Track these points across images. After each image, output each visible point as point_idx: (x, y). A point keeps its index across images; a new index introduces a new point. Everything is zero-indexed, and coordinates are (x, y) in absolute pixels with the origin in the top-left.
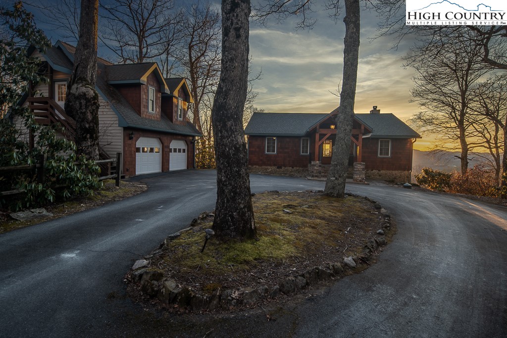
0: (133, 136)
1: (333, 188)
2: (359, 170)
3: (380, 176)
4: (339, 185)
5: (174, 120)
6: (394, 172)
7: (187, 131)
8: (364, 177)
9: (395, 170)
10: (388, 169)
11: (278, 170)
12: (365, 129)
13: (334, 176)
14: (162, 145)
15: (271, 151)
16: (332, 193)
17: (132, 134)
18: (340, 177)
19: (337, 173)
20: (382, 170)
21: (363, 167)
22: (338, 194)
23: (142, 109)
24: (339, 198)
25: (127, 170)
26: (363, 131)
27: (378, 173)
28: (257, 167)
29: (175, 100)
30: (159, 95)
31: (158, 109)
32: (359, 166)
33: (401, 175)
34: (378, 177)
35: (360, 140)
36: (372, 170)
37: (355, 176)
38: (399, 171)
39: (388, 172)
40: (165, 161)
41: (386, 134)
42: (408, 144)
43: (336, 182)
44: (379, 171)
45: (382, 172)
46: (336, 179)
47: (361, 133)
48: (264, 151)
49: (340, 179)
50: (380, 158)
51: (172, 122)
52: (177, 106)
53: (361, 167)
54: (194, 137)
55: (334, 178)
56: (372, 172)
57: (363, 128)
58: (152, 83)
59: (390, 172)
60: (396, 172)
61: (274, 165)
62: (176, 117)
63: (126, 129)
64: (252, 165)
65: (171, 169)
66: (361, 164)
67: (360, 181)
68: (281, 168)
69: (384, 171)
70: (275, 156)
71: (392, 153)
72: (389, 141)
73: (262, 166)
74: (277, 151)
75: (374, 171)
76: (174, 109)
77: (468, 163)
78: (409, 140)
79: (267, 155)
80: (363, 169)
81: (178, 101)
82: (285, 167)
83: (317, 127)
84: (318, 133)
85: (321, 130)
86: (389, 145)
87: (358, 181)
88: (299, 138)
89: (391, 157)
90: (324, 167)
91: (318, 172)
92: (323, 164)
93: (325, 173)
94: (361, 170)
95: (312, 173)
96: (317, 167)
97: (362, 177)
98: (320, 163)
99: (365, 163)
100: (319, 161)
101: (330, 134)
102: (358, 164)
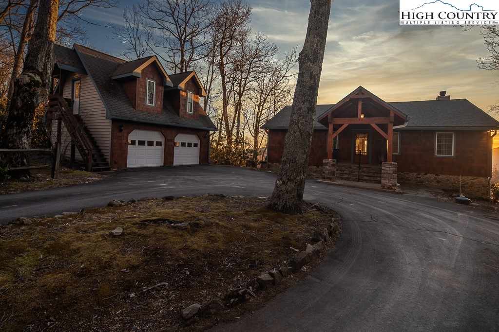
0: (123, 128)
1: (279, 197)
2: (387, 173)
3: (438, 182)
4: (287, 192)
5: (181, 113)
6: (461, 178)
7: (199, 125)
8: (396, 182)
9: (463, 175)
10: (452, 173)
12: (396, 115)
13: (281, 179)
14: (164, 139)
16: (276, 204)
17: (122, 126)
18: (289, 180)
19: (286, 174)
20: (442, 173)
21: (394, 169)
22: (283, 207)
23: (138, 102)
24: (286, 213)
25: (115, 163)
26: (392, 119)
27: (435, 179)
29: (183, 93)
30: (161, 89)
31: (159, 103)
32: (389, 168)
33: (472, 183)
34: (435, 184)
35: (390, 131)
36: (426, 174)
37: (383, 181)
38: (470, 177)
39: (452, 178)
40: (169, 155)
41: (446, 125)
42: (485, 139)
43: (283, 188)
44: (437, 175)
45: (441, 177)
46: (284, 183)
47: (391, 122)
49: (289, 183)
50: (437, 157)
51: (178, 115)
52: (186, 100)
53: (391, 169)
54: (208, 131)
55: (281, 182)
56: (426, 176)
57: (392, 115)
58: (152, 77)
59: (455, 177)
60: (465, 178)
62: (184, 111)
63: (115, 121)
64: (273, 162)
65: (175, 164)
66: (391, 164)
67: (389, 188)
69: (444, 176)
71: (456, 151)
72: (452, 134)
75: (429, 175)
76: (182, 102)
78: (485, 133)
80: (394, 172)
81: (187, 95)
83: (329, 116)
84: (331, 123)
85: (335, 119)
86: (452, 140)
87: (386, 187)
88: (326, 131)
89: (455, 157)
90: (350, 167)
91: (331, 173)
92: (355, 163)
93: (349, 175)
94: (392, 172)
95: (323, 174)
96: (329, 167)
97: (393, 182)
98: (334, 162)
99: (396, 164)
100: (333, 159)
101: (347, 125)
102: (386, 164)
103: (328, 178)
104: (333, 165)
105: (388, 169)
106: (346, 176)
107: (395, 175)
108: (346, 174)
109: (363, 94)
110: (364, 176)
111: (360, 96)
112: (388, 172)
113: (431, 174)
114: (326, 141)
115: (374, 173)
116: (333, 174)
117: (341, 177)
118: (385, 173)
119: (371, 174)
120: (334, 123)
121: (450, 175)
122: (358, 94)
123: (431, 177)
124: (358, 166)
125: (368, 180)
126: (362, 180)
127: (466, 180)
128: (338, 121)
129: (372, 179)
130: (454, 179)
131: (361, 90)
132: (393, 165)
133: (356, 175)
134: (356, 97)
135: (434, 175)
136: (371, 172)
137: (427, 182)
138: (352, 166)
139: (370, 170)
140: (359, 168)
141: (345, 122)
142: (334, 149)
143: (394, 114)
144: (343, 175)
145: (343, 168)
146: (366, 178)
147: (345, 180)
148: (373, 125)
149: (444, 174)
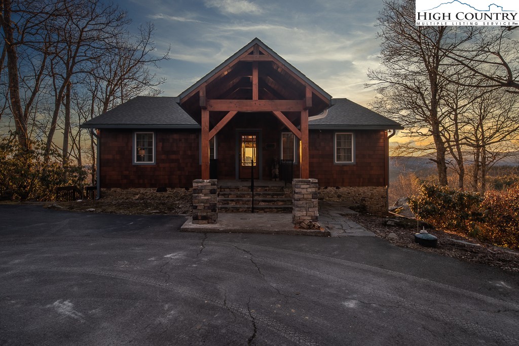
2: (303, 199)
3: (339, 196)
6: (362, 190)
8: (317, 213)
9: (363, 186)
10: (352, 184)
11: (159, 194)
12: (314, 98)
15: (146, 158)
20: (343, 186)
21: (313, 190)
26: (309, 103)
27: (336, 193)
28: (118, 190)
32: (305, 188)
33: (372, 194)
34: (336, 199)
35: (305, 126)
36: (326, 188)
37: (298, 213)
38: (370, 188)
39: (353, 190)
42: (382, 141)
44: (338, 188)
45: (343, 190)
47: (305, 109)
48: (131, 160)
50: (338, 165)
53: (310, 190)
56: (326, 190)
57: (309, 95)
59: (355, 189)
60: (365, 189)
61: (152, 186)
64: (109, 186)
66: (308, 183)
67: (308, 226)
68: (166, 191)
69: (345, 189)
70: (154, 168)
71: (356, 157)
72: (351, 135)
73: (127, 188)
74: (157, 159)
75: (329, 188)
77: (446, 168)
78: (382, 133)
79: (137, 166)
80: (314, 195)
82: (173, 188)
83: (201, 94)
84: (205, 108)
85: (212, 101)
86: (351, 142)
87: (304, 225)
88: (197, 132)
89: (355, 164)
90: (237, 188)
91: (209, 208)
92: (242, 179)
93: (237, 202)
94: (310, 196)
95: (194, 211)
96: (205, 195)
97: (312, 214)
98: (213, 184)
99: (317, 181)
100: (211, 178)
101: (235, 113)
102: (302, 182)
103: (205, 218)
104: (213, 192)
105: (304, 191)
106: (232, 205)
107: (316, 201)
108: (232, 201)
109: (261, 53)
110: (259, 201)
111: (256, 57)
112: (305, 196)
113: (331, 187)
114: (198, 148)
115: (273, 195)
116: (213, 208)
117: (226, 208)
118: (299, 200)
119: (269, 198)
120: (211, 109)
121: (351, 187)
122: (252, 53)
123: (331, 191)
124: (249, 184)
125: (267, 208)
126: (258, 209)
127: (366, 191)
128: (219, 105)
129: (271, 205)
130: (354, 191)
131: (256, 45)
132: (312, 183)
133: (248, 201)
134: (250, 59)
135: (335, 188)
136: (269, 194)
137: (327, 198)
138: (241, 185)
139: (266, 190)
140: (252, 188)
141: (231, 108)
142: (212, 160)
143: (313, 93)
144: (228, 204)
145: (227, 191)
146: (262, 204)
147: (232, 211)
148: (278, 114)
149: (344, 186)
